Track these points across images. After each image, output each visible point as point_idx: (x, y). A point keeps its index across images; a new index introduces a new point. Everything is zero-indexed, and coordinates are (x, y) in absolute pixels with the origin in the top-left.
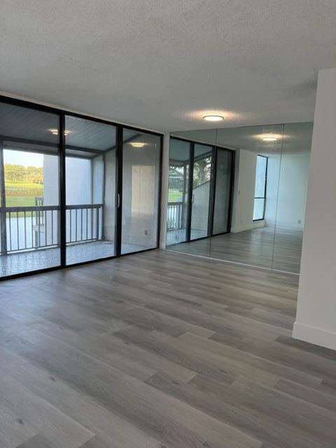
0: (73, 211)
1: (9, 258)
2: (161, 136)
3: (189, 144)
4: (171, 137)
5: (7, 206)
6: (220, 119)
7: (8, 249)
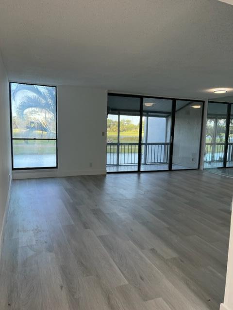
0: (150, 146)
1: (119, 167)
2: (204, 102)
3: (227, 105)
4: (209, 102)
5: (120, 142)
6: (225, 92)
7: (120, 163)
